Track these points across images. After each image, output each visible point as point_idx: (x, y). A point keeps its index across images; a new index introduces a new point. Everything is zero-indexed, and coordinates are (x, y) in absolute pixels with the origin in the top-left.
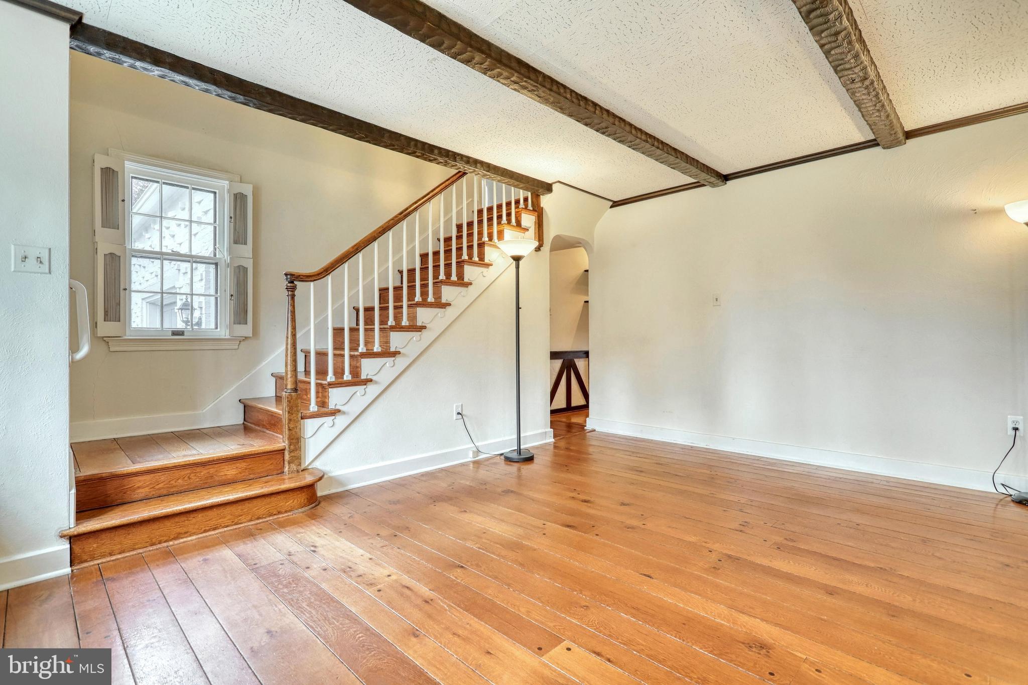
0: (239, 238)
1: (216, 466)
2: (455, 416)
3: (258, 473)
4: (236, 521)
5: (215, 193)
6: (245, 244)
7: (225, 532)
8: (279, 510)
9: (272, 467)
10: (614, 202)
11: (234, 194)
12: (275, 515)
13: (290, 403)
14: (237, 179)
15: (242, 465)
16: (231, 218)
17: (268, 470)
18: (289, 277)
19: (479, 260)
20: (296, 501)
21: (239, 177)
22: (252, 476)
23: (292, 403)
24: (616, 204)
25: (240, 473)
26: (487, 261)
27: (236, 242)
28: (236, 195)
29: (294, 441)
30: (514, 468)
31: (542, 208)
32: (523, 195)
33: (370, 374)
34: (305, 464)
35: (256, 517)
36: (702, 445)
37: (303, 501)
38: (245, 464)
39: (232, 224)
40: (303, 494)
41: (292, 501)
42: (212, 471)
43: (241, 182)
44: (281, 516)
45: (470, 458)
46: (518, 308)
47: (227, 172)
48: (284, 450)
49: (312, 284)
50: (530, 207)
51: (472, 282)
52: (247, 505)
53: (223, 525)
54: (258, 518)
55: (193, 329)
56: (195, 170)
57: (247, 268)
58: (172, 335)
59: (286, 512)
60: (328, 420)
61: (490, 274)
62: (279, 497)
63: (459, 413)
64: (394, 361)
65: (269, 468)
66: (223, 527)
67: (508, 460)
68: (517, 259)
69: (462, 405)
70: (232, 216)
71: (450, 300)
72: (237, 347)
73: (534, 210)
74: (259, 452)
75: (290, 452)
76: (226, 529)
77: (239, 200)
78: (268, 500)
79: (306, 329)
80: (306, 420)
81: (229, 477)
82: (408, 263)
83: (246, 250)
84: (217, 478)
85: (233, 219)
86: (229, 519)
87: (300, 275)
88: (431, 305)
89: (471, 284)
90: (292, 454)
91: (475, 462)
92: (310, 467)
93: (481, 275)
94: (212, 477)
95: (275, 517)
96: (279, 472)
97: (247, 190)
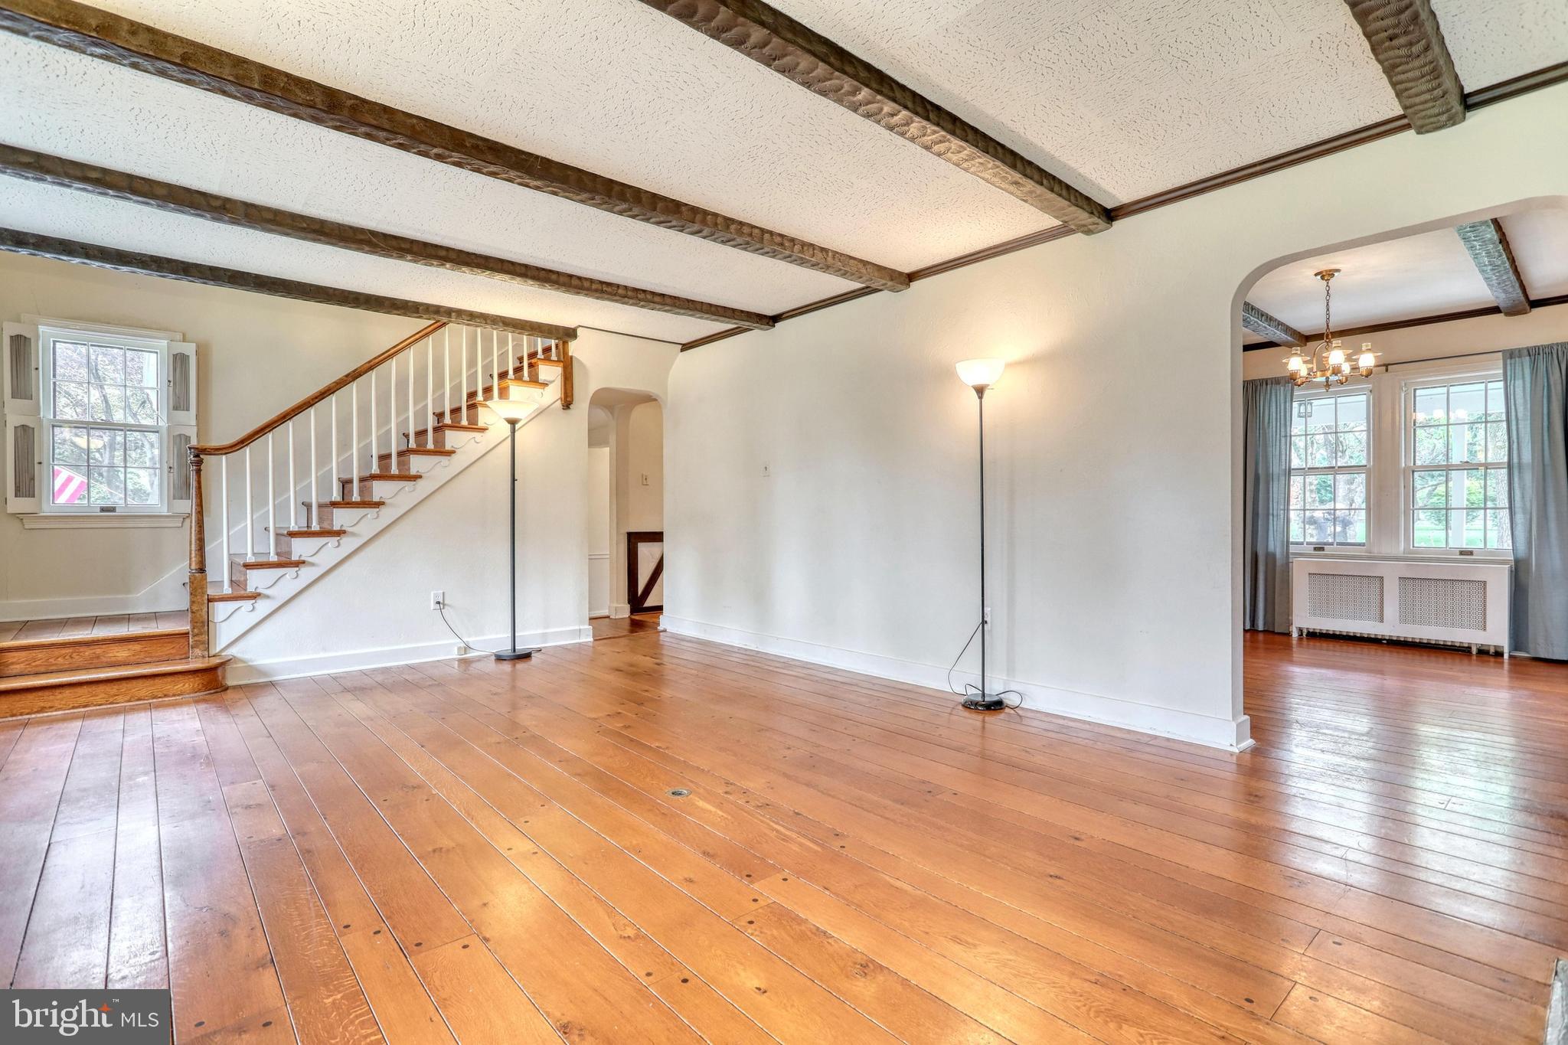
0: (179, 404)
1: (104, 646)
2: (432, 605)
3: (157, 657)
4: (111, 700)
5: (157, 353)
6: (188, 410)
7: (97, 710)
8: (165, 693)
9: (174, 651)
10: (684, 345)
11: (174, 355)
12: (160, 697)
13: (193, 583)
14: (179, 336)
15: (137, 647)
16: (169, 381)
17: (169, 654)
18: (192, 450)
19: (469, 424)
20: (187, 685)
21: (181, 334)
22: (148, 660)
23: (195, 585)
24: (686, 347)
25: (133, 655)
26: (481, 424)
27: (176, 408)
28: (175, 356)
29: (198, 624)
30: (507, 667)
31: (571, 357)
32: (542, 345)
33: (304, 555)
34: (216, 649)
35: (136, 698)
36: (753, 647)
37: (196, 685)
38: (140, 646)
39: (171, 389)
40: (197, 679)
41: (182, 685)
42: (98, 651)
43: (184, 341)
44: (166, 699)
45: (454, 654)
46: (514, 480)
47: (166, 330)
48: (188, 633)
49: (224, 457)
50: (554, 357)
51: (456, 450)
52: (124, 686)
53: (95, 703)
54: (139, 699)
55: (126, 504)
56: (126, 330)
57: (190, 437)
58: (101, 512)
59: (174, 695)
60: (247, 605)
61: (484, 441)
62: (165, 680)
63: (439, 603)
64: (338, 541)
65: (168, 652)
66: (95, 705)
67: (499, 658)
68: (513, 422)
69: (443, 593)
70: (171, 379)
71: (422, 471)
72: (180, 525)
73: (559, 361)
74: (155, 634)
75: (194, 636)
76: (98, 707)
77: (179, 361)
78: (150, 682)
79: (266, 509)
80: (216, 603)
81: (119, 659)
82: (415, 424)
83: (190, 417)
84: (104, 660)
85: (172, 384)
86: (104, 698)
87: (206, 449)
88: (392, 478)
89: (453, 452)
90: (196, 638)
91: (460, 661)
92: (223, 654)
93: (473, 441)
94: (98, 657)
95: (160, 700)
96: (183, 656)
97: (190, 349)
